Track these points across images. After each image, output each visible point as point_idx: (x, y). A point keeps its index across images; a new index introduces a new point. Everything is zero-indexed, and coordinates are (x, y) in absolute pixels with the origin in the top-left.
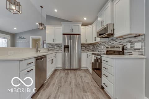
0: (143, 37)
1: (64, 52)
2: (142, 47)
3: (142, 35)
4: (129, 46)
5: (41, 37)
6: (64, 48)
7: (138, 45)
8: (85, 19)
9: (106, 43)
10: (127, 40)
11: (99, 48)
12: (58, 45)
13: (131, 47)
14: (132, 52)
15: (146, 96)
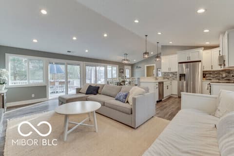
1: (180, 80)
5: (155, 65)
6: (180, 77)
12: (174, 73)
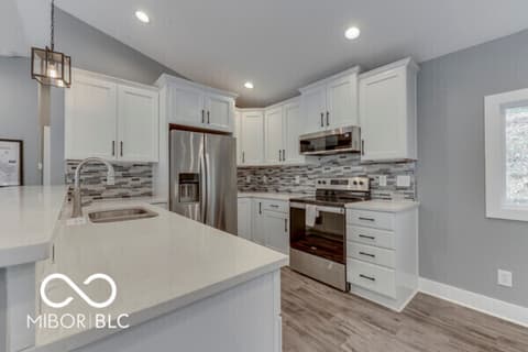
0: (412, 165)
1: (179, 200)
2: (412, 184)
3: (411, 161)
4: (383, 180)
7: (403, 181)
8: (249, 85)
9: (310, 169)
10: (378, 167)
11: (281, 182)
12: (125, 170)
13: (388, 183)
14: (391, 193)
15: (420, 275)
